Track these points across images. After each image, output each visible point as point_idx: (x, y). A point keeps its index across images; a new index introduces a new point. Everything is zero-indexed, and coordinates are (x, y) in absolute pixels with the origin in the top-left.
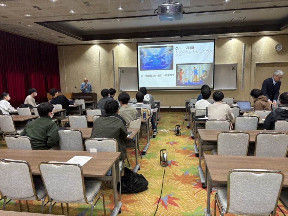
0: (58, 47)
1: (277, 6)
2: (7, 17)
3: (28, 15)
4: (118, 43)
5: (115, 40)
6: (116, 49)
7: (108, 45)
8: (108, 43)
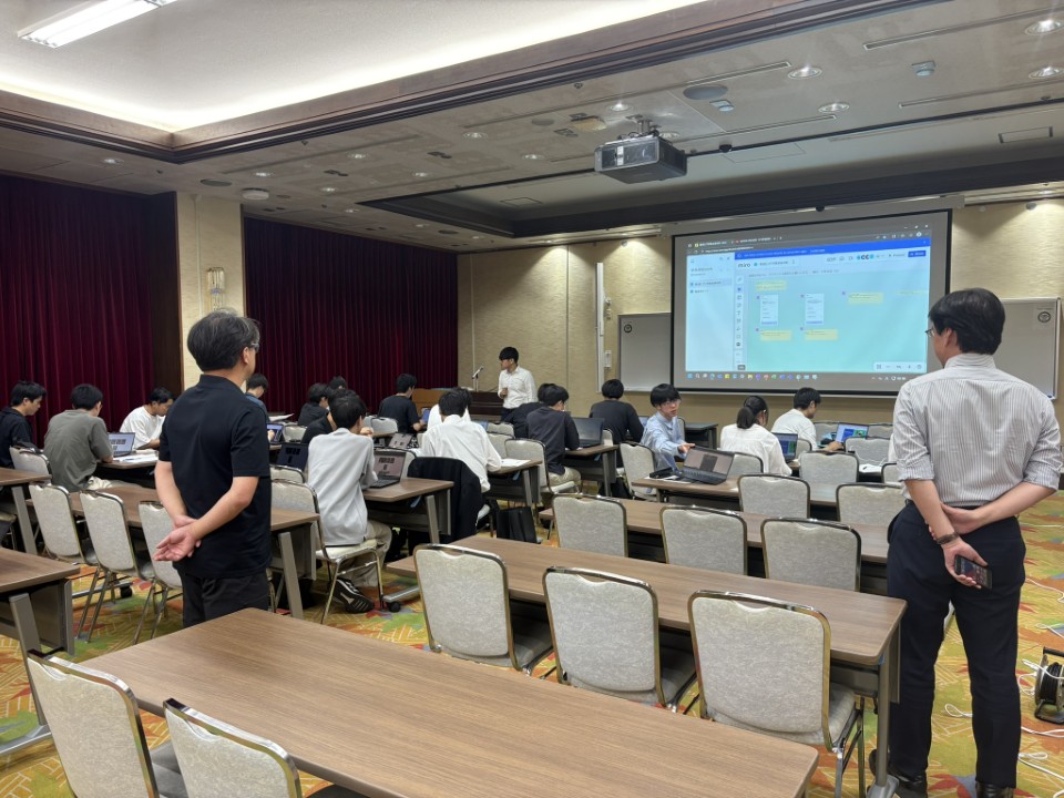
0: (458, 255)
1: (1053, 98)
2: (289, 197)
3: (329, 190)
4: (622, 240)
5: (604, 231)
6: (616, 258)
7: (593, 245)
8: (595, 241)
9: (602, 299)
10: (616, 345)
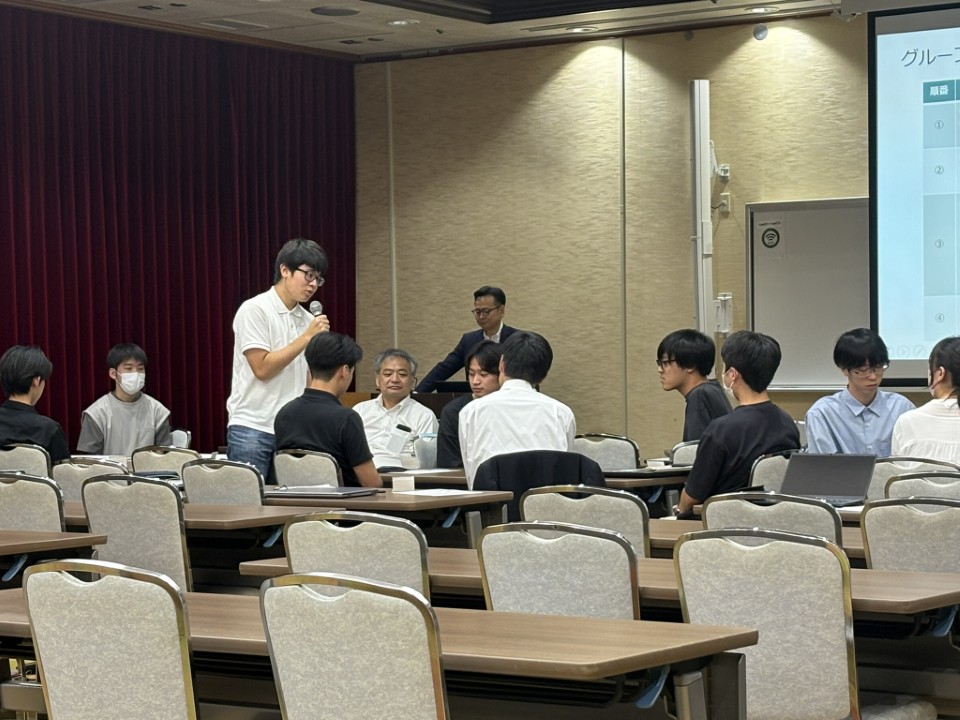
0: (357, 67)
4: (756, 25)
6: (739, 67)
7: (689, 38)
8: (689, 29)
9: (708, 166)
10: (743, 278)
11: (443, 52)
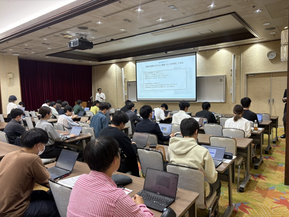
0: (92, 67)
4: (128, 62)
6: (126, 66)
7: (122, 63)
9: (123, 77)
10: (127, 89)
11: (99, 65)
